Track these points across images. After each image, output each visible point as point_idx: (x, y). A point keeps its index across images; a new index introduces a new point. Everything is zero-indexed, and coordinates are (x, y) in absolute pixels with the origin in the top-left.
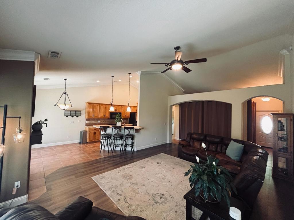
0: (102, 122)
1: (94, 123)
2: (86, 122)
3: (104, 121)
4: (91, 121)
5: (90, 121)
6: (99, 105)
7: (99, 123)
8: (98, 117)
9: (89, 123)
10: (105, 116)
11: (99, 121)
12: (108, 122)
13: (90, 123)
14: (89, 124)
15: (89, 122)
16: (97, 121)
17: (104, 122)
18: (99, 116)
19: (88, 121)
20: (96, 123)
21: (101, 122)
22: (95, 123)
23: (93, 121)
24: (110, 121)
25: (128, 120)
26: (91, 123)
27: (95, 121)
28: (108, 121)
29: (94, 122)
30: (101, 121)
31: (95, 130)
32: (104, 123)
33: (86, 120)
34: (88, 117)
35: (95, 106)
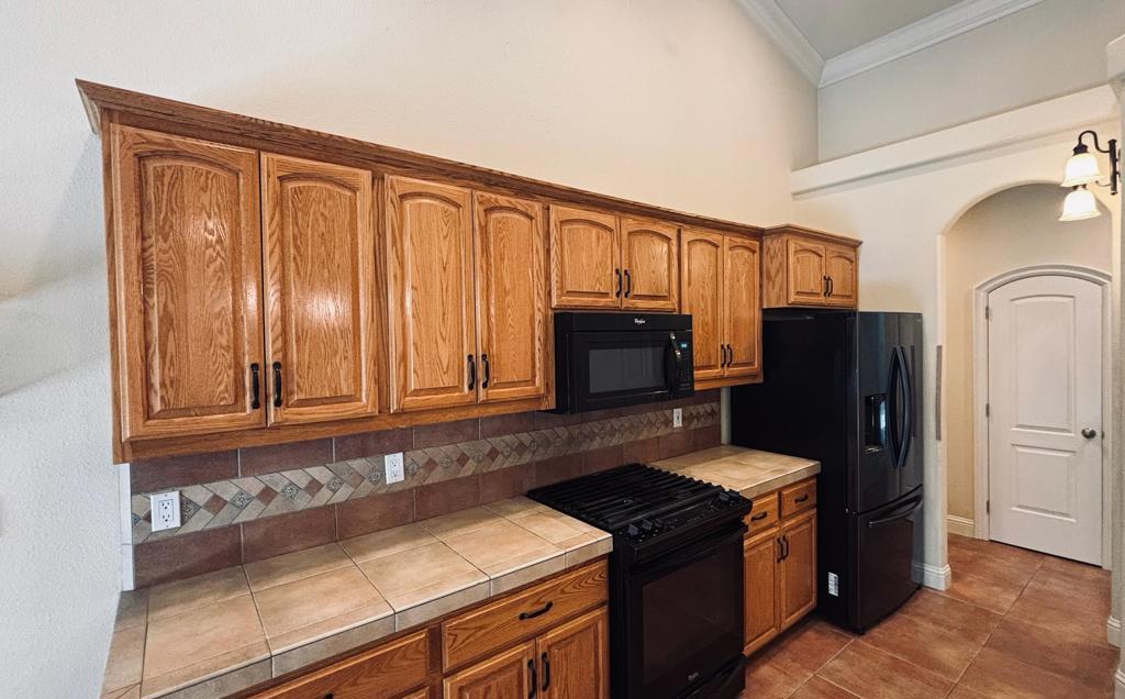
0: (437, 476)
1: (303, 503)
2: (142, 519)
3: (463, 446)
4: (252, 485)
5: (228, 489)
6: (365, 176)
7: (396, 495)
8: (366, 403)
9: (199, 521)
10: (480, 369)
11: (394, 467)
12: (527, 458)
13: (223, 519)
14: (203, 537)
15: (216, 503)
16: (358, 464)
17: (470, 469)
18: (381, 381)
19: (200, 494)
20: (343, 494)
22: (323, 498)
23: (299, 477)
24: (547, 443)
25: (725, 397)
26: (251, 513)
27: (319, 473)
28: (521, 448)
29: (314, 486)
30: (419, 456)
32: (474, 479)
33: (142, 485)
34: (148, 413)
35: (291, 185)
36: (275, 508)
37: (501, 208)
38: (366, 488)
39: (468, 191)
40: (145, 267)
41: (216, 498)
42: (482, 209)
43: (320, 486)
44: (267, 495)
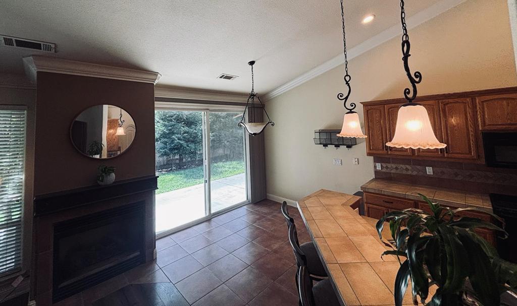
0: (444, 176)
1: (404, 172)
2: (375, 167)
3: (456, 170)
4: (394, 166)
5: (389, 165)
7: (431, 178)
9: (384, 170)
11: (429, 170)
13: (388, 171)
14: (385, 173)
15: (387, 168)
16: (419, 167)
19: (384, 165)
20: (415, 173)
21: (443, 173)
22: (409, 173)
23: (403, 166)
26: (394, 171)
27: (408, 167)
29: (407, 170)
30: (438, 169)
31: (388, 205)
33: (376, 161)
34: (370, 150)
35: (390, 110)
36: (398, 172)
37: (451, 103)
38: (421, 173)
39: (436, 101)
40: (369, 127)
41: (387, 166)
42: (442, 104)
43: (408, 170)
44: (397, 168)
